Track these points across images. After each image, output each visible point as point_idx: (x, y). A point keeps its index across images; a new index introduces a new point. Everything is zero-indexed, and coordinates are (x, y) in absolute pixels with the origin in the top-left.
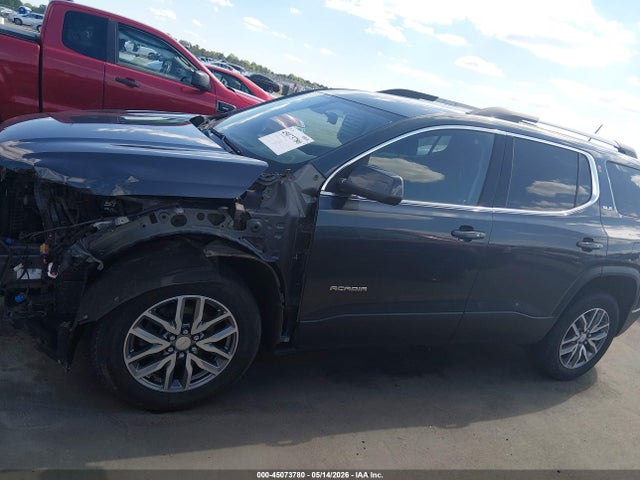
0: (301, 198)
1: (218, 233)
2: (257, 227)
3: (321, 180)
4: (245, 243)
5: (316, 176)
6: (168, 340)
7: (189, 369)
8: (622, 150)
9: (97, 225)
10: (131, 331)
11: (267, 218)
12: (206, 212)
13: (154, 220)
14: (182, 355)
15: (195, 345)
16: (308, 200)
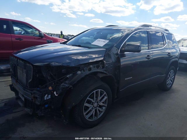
0: (115, 56)
1: (99, 70)
2: (107, 67)
3: (118, 50)
4: (105, 72)
5: (117, 49)
6: (92, 105)
7: (98, 112)
8: (166, 30)
9: (68, 76)
10: (85, 105)
11: (109, 63)
12: (95, 65)
13: (84, 71)
14: (96, 108)
15: (98, 105)
16: (116, 57)
